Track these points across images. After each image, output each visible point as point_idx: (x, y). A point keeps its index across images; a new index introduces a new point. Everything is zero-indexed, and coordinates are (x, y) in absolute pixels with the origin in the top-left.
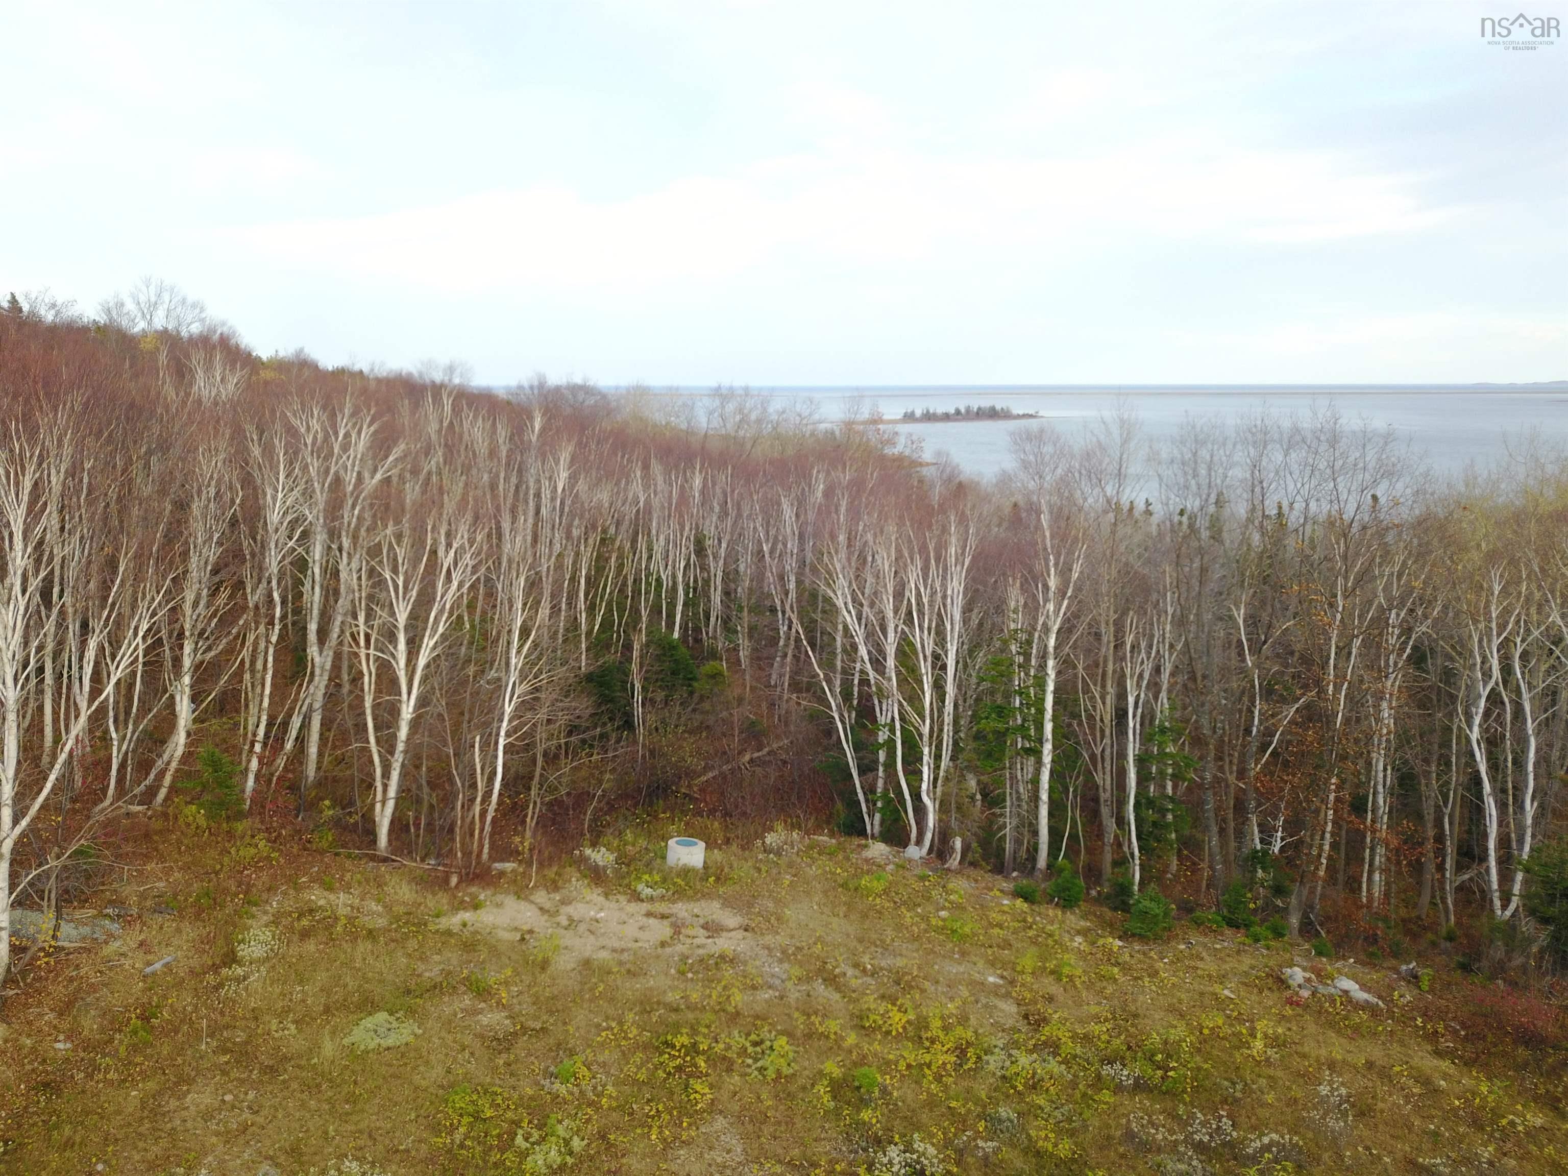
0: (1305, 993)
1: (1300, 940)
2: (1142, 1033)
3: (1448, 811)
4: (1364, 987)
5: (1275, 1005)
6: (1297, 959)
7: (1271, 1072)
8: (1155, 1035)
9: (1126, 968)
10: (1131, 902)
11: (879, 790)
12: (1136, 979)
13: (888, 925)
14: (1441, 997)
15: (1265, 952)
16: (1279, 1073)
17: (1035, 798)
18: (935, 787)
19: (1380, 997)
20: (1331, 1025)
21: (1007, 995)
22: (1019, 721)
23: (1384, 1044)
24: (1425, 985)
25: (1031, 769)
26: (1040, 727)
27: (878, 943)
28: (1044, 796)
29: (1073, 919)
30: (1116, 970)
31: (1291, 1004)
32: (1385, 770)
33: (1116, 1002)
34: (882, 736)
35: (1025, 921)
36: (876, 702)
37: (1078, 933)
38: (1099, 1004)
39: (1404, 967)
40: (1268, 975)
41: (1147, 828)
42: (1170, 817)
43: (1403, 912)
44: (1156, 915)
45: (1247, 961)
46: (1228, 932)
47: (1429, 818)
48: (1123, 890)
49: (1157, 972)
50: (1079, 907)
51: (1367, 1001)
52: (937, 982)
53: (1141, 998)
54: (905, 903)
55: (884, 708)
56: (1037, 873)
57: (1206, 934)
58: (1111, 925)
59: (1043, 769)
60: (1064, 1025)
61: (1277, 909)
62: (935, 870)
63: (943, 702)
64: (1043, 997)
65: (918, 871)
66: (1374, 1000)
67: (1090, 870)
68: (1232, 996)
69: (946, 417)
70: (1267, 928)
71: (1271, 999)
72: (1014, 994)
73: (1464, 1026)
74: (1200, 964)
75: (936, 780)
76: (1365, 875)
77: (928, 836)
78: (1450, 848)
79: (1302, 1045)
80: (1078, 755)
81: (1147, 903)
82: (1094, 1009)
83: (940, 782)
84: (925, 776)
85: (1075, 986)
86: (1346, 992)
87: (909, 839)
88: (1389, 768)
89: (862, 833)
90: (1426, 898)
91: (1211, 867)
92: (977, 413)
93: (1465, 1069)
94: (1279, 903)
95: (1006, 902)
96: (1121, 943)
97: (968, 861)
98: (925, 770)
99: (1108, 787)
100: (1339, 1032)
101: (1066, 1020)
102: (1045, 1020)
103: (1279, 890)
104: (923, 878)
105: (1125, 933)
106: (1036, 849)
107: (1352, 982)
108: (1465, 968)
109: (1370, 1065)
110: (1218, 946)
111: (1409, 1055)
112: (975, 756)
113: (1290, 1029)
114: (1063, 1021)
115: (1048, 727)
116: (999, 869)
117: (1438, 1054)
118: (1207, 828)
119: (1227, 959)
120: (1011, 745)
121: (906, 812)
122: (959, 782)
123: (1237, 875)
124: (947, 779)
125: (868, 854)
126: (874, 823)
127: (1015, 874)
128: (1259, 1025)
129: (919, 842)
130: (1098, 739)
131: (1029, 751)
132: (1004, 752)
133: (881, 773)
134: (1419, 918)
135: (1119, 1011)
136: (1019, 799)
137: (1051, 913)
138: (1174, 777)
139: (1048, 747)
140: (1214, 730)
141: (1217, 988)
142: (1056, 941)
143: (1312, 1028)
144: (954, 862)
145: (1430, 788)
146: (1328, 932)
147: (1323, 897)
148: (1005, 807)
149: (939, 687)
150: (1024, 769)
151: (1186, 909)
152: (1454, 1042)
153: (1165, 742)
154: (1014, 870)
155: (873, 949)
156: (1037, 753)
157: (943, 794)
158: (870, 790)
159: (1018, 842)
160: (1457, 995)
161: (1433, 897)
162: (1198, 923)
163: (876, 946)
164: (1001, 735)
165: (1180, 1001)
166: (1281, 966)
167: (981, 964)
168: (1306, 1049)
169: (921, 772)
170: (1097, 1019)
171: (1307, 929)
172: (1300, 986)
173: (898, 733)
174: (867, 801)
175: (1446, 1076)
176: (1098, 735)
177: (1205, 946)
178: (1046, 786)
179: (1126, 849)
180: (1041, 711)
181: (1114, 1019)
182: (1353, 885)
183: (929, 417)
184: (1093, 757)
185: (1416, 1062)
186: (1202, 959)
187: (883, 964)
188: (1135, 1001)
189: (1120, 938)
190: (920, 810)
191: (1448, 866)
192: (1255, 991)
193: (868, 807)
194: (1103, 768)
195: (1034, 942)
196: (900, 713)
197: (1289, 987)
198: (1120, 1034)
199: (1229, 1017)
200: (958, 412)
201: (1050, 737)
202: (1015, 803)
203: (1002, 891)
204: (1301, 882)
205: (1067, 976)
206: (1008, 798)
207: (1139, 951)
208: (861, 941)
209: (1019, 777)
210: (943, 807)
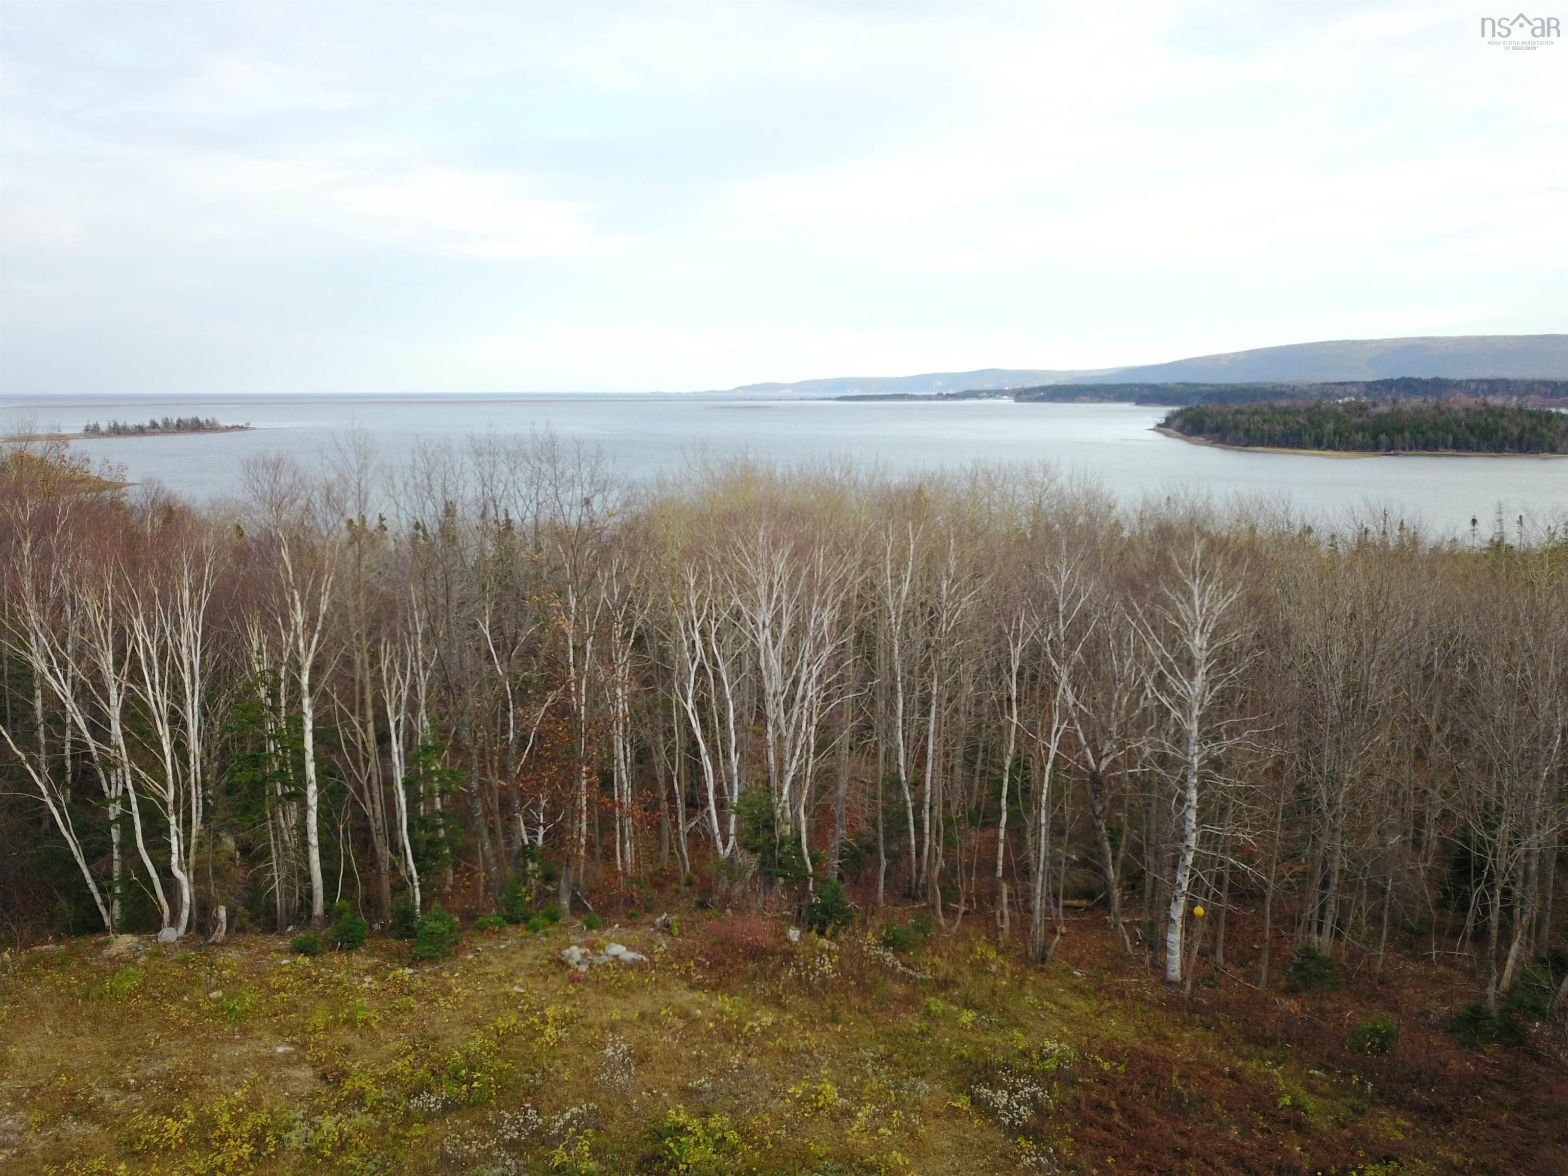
0: (583, 968)
1: (572, 919)
2: (443, 1053)
3: (675, 773)
4: (630, 947)
5: (560, 986)
6: (572, 938)
7: (564, 1051)
8: (457, 1053)
9: (420, 995)
10: (415, 926)
11: (116, 874)
12: (431, 1002)
13: (149, 1027)
14: (688, 937)
15: (544, 939)
16: (571, 1050)
17: (304, 844)
18: (187, 857)
19: (643, 953)
20: (608, 991)
21: (302, 1060)
22: (276, 768)
23: (651, 993)
24: (676, 931)
25: (294, 814)
26: (300, 767)
27: (140, 1050)
28: (314, 840)
29: (360, 960)
30: (411, 999)
31: (573, 982)
32: (625, 748)
33: (414, 1031)
34: (114, 811)
35: (309, 976)
36: (102, 775)
37: (367, 972)
38: (398, 1039)
39: (658, 920)
40: (551, 961)
41: (422, 848)
42: (442, 833)
43: (650, 869)
44: (443, 933)
45: (530, 952)
46: (510, 929)
47: (662, 780)
48: (407, 916)
49: (450, 989)
50: (364, 945)
51: (634, 960)
52: (219, 1072)
53: (438, 1019)
54: (167, 995)
55: (113, 779)
56: (316, 922)
57: (490, 938)
58: (399, 955)
59: (310, 812)
60: (366, 1072)
61: (548, 895)
62: (197, 948)
63: (187, 763)
64: (339, 1050)
65: (178, 955)
66: (639, 956)
67: (368, 902)
68: (522, 991)
69: (140, 431)
70: (544, 916)
71: (555, 982)
72: (308, 1058)
73: (708, 957)
74: (489, 969)
75: (187, 849)
76: (618, 844)
77: (185, 913)
78: (680, 804)
79: (587, 1017)
80: (344, 790)
81: (432, 924)
82: (393, 1046)
83: (192, 850)
84: (175, 849)
85: (371, 1029)
86: (616, 957)
87: (161, 920)
88: (628, 746)
89: (101, 928)
90: (666, 851)
91: (487, 871)
92: (178, 425)
93: (713, 994)
94: (550, 888)
95: (285, 962)
96: (411, 971)
97: (236, 927)
98: (174, 841)
99: (378, 814)
100: (616, 996)
101: (366, 1066)
102: (345, 1074)
103: (549, 878)
104: (185, 962)
105: (414, 959)
106: (310, 895)
107: (620, 946)
108: (702, 905)
109: (642, 1016)
110: (503, 946)
111: (670, 997)
112: (230, 813)
113: (574, 1006)
114: (363, 1069)
115: (311, 768)
116: (271, 926)
117: (692, 988)
118: (476, 834)
119: (513, 956)
120: (271, 794)
121: (154, 892)
122: (215, 845)
123: (510, 872)
124: (200, 845)
125: (113, 951)
126: (113, 914)
127: (290, 929)
128: (550, 1012)
129: (174, 921)
130: (363, 769)
131: (290, 797)
132: (263, 802)
133: (116, 856)
134: (662, 869)
135: (418, 1040)
136: (285, 849)
137: (336, 959)
138: (442, 793)
139: (312, 789)
140: (475, 741)
141: (507, 987)
142: (345, 988)
143: (593, 998)
144: (220, 933)
145: (660, 758)
146: (593, 904)
147: (586, 872)
148: (271, 861)
149: (180, 748)
150: (288, 818)
151: (469, 917)
152: (703, 974)
153: (429, 761)
154: (289, 925)
155: (134, 1059)
156: (300, 797)
157: (197, 862)
158: (103, 878)
159: (289, 893)
160: (701, 931)
161: (671, 848)
162: (481, 929)
163: (138, 1055)
164: (257, 787)
165: (475, 1011)
166: (560, 950)
167: (266, 1038)
168: (590, 1019)
169: (169, 845)
170: (398, 1055)
171: (577, 907)
172: (578, 963)
173: (135, 807)
174: (101, 890)
175: (700, 1005)
176: (362, 764)
177: (490, 949)
178: (315, 829)
179: (403, 873)
180: (301, 753)
181: (415, 1048)
182: (609, 854)
183: (117, 431)
184: (359, 789)
185: (677, 1000)
186: (490, 963)
187: (150, 1072)
188: (432, 1024)
189: (410, 966)
190: (171, 886)
191: (680, 821)
192: (541, 979)
193: (103, 898)
194: (372, 797)
195: (322, 995)
196: (134, 783)
197: (569, 967)
198: (422, 1062)
199: (521, 1011)
200: (154, 425)
201: (313, 777)
202: (282, 853)
203: (278, 951)
204: (567, 866)
205: (362, 1021)
206: (273, 851)
207: (429, 974)
208: (116, 1055)
209: (283, 826)
210: (199, 877)
